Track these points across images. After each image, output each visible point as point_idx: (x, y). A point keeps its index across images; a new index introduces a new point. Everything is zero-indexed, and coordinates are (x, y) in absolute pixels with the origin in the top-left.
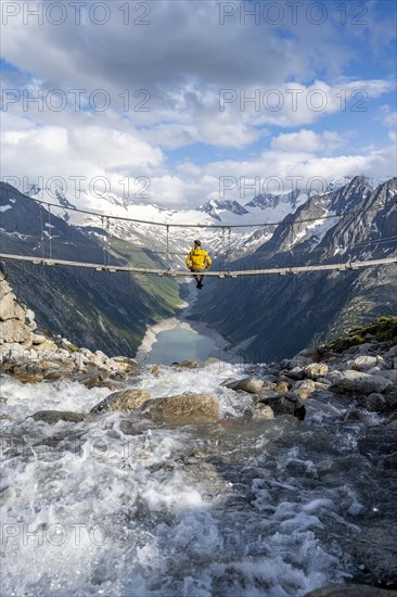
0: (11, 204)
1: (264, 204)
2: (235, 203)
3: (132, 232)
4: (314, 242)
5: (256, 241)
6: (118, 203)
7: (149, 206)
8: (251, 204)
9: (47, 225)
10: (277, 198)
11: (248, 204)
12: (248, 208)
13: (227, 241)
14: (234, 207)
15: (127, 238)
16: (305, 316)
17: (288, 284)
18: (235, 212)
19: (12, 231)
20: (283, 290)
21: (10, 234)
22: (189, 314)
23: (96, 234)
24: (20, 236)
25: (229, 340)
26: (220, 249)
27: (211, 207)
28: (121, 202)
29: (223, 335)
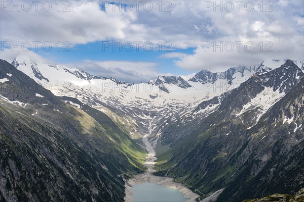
0: (8, 77)
1: (205, 80)
2: (180, 79)
3: (96, 101)
4: (259, 112)
5: (202, 111)
6: (82, 77)
7: (108, 80)
8: (193, 80)
9: (37, 95)
10: (215, 75)
11: (190, 80)
12: (191, 83)
13: (175, 110)
14: (179, 82)
15: (93, 106)
16: (269, 172)
17: (244, 146)
18: (180, 86)
19: (14, 100)
20: (241, 151)
21: (12, 102)
22: (154, 171)
23: (71, 103)
24: (20, 104)
25: (197, 193)
26: (171, 117)
27: (161, 82)
28: (86, 76)
29: (190, 189)
